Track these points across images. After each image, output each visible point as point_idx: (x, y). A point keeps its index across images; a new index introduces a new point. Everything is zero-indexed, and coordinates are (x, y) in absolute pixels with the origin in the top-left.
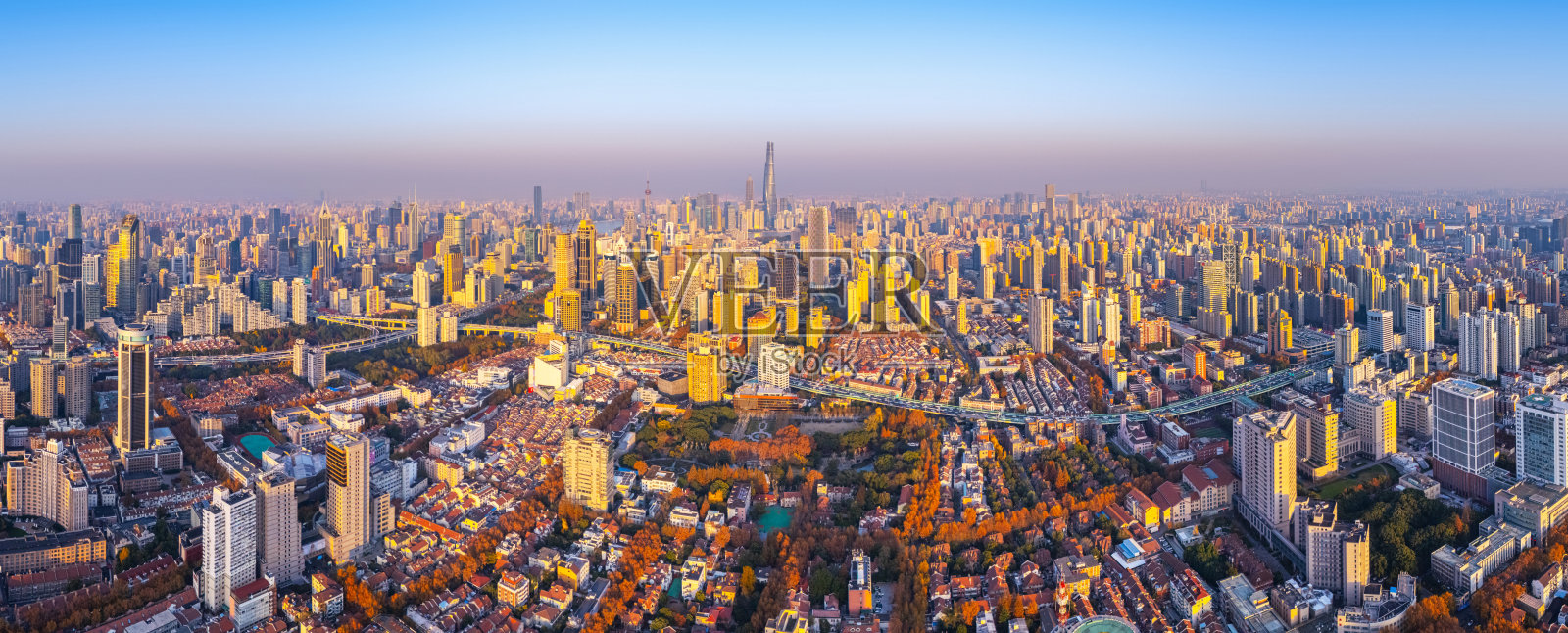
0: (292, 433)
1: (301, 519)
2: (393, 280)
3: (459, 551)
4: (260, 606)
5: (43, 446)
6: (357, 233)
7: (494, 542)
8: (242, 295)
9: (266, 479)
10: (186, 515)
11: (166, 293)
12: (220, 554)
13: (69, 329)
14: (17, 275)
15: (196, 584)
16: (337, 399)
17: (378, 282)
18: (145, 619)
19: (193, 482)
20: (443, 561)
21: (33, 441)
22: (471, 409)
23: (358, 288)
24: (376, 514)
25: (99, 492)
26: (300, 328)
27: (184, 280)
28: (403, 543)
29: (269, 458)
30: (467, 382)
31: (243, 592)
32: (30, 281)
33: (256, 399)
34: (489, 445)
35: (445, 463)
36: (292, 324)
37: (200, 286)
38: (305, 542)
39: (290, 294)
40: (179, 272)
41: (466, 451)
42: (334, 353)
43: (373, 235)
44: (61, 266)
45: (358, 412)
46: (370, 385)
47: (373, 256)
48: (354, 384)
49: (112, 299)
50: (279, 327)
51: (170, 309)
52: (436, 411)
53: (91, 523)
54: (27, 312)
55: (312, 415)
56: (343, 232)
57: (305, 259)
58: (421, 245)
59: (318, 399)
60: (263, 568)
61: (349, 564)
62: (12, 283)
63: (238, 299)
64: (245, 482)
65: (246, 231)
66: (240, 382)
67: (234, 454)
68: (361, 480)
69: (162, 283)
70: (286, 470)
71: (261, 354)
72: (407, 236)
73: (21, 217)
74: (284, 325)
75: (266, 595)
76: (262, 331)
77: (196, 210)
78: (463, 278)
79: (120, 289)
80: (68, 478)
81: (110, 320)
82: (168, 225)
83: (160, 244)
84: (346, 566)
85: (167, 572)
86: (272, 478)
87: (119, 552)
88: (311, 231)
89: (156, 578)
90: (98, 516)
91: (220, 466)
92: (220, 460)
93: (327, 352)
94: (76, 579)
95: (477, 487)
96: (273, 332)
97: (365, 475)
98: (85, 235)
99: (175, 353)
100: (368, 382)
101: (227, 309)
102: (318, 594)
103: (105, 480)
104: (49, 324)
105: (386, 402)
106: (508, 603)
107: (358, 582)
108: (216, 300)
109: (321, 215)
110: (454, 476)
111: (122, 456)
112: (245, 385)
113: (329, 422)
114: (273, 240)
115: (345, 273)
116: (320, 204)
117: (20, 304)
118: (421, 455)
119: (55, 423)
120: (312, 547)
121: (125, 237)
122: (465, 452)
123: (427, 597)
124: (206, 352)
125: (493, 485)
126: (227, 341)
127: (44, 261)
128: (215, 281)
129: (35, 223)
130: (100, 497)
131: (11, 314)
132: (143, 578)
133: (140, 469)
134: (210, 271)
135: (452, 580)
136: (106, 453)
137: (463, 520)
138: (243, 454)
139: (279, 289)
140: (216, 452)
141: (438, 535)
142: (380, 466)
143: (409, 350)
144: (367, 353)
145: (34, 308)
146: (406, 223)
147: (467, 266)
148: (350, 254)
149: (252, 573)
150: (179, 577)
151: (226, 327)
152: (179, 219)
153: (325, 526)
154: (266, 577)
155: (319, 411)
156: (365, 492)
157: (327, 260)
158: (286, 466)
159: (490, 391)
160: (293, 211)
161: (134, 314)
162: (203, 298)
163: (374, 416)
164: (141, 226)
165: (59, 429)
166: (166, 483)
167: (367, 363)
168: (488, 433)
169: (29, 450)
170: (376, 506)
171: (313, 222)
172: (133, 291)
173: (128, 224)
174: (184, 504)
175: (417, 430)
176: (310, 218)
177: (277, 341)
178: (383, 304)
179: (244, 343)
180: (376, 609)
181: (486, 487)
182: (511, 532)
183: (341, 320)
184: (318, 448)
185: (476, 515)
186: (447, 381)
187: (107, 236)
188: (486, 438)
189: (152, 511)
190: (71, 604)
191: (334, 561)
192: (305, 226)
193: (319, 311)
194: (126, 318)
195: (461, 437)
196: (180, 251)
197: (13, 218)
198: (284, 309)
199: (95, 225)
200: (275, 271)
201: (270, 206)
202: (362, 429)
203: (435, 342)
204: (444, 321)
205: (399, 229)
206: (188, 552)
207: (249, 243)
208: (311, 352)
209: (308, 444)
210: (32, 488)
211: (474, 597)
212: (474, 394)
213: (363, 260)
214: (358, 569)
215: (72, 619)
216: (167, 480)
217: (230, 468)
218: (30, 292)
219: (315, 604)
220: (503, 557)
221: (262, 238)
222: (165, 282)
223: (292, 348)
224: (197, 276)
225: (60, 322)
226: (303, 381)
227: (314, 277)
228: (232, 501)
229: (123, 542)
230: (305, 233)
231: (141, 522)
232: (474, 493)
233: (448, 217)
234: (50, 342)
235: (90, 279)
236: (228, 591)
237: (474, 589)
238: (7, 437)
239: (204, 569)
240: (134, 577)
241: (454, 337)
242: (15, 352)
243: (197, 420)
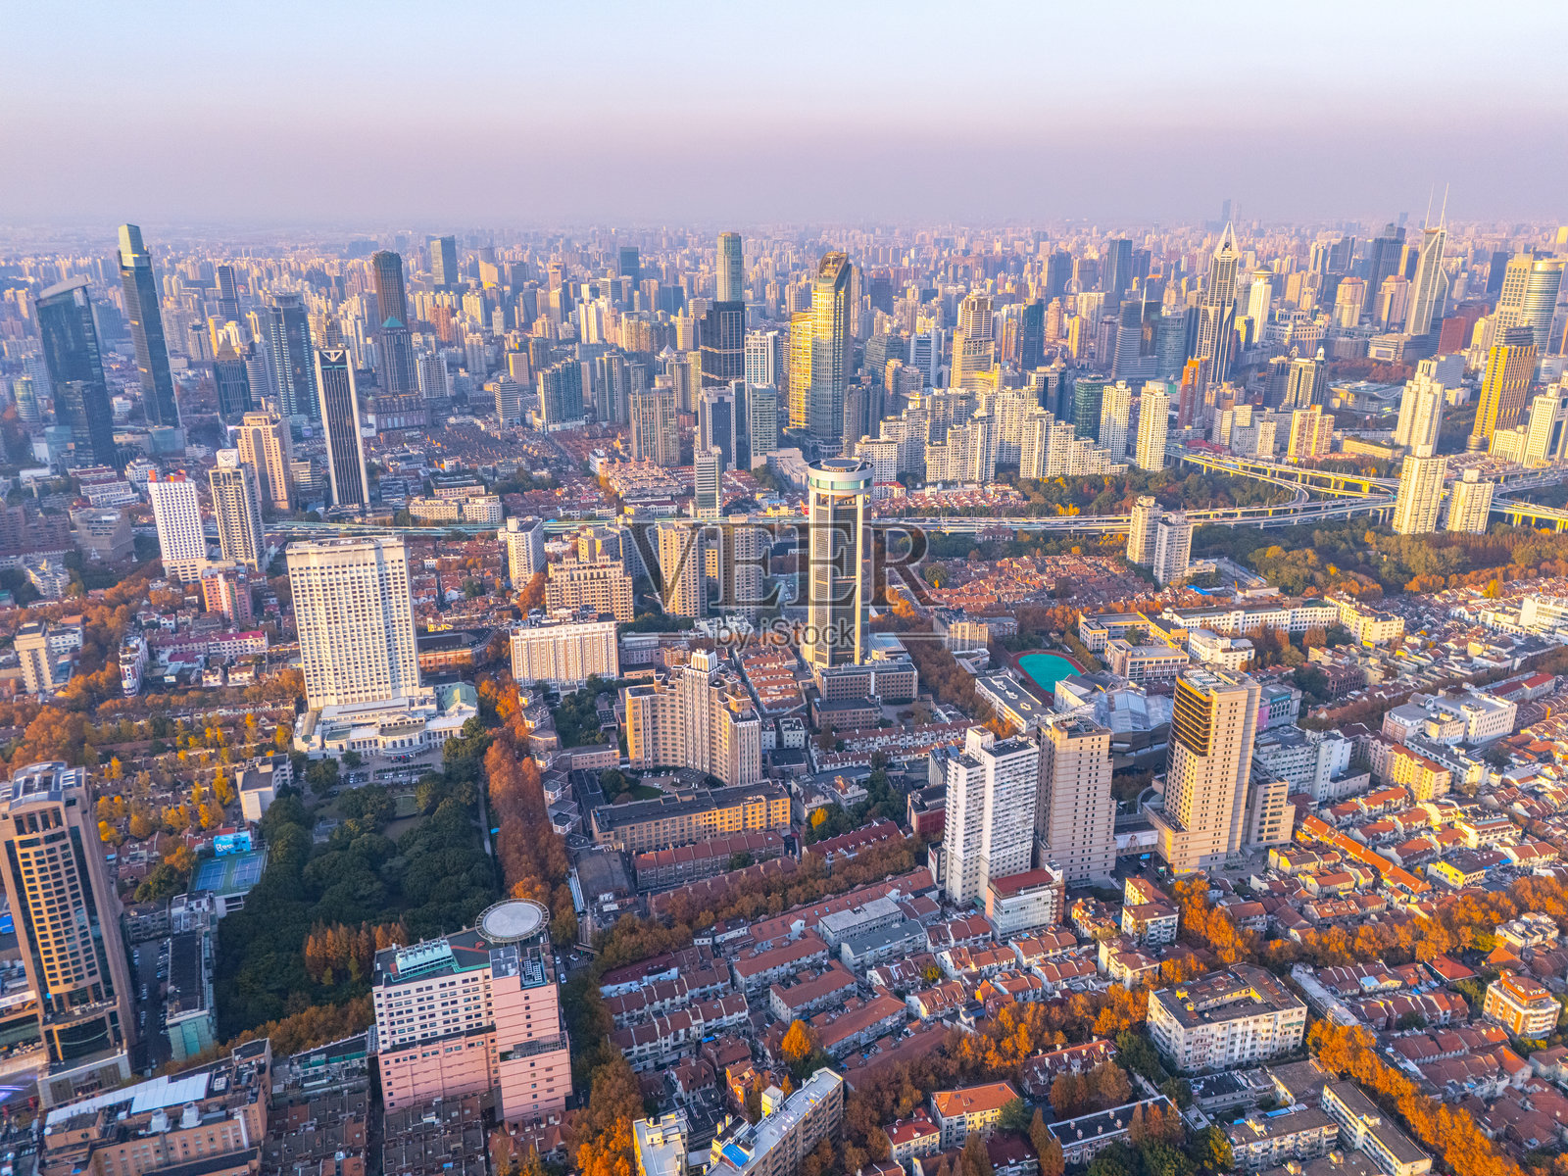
0: (1113, 655)
1: (1116, 794)
2: (1358, 394)
3: (1416, 909)
4: (1034, 907)
5: (684, 661)
6: (1291, 294)
7: (1494, 916)
8: (1040, 410)
9: (1060, 725)
10: (923, 765)
11: (898, 404)
12: (973, 826)
13: (724, 469)
14: (625, 371)
15: (932, 865)
16: (1205, 608)
17: (1321, 395)
18: (851, 907)
19: (933, 719)
20: (1381, 916)
21: (667, 654)
22: (1490, 671)
23: (1276, 406)
24: (1258, 811)
25: (778, 728)
26: (1149, 476)
27: (933, 380)
28: (1304, 867)
29: (1070, 695)
30: (1490, 618)
31: (1008, 884)
32: (650, 383)
33: (1052, 595)
34: (1519, 746)
35: (1412, 755)
36: (1133, 468)
37: (962, 391)
38: (1120, 829)
39: (1134, 412)
40: (923, 363)
41: (1465, 745)
42: (1210, 527)
43: (1326, 299)
44: (705, 353)
45: (1243, 636)
46: (1274, 592)
47: (1319, 344)
48: (1243, 587)
49: (798, 417)
50: (1107, 471)
51: (904, 434)
52: (1407, 660)
53: (765, 773)
54: (646, 440)
55: (1154, 630)
56: (1260, 289)
57: (1172, 342)
58: (1436, 325)
59: (1169, 605)
60: (1044, 854)
61: (1197, 876)
62: (618, 388)
63: (1032, 418)
64: (1023, 726)
65: (1058, 286)
66: (1024, 565)
67: (1006, 681)
68: (1236, 751)
69: (890, 386)
70: (1097, 715)
71: (1067, 518)
72: (1407, 302)
73: (629, 260)
74: (1116, 469)
75: (1046, 894)
76: (1074, 479)
77: (962, 244)
78: (1529, 401)
79: (814, 397)
80: (729, 709)
81: (796, 452)
82: (906, 274)
83: (889, 311)
84: (1191, 878)
85: (886, 845)
86: (1069, 724)
87: (811, 814)
88: (1191, 286)
89: (869, 852)
90: (776, 763)
91: (981, 698)
92: (980, 688)
93: (1200, 523)
94: (742, 853)
95: (1475, 813)
96: (1095, 483)
97: (1244, 744)
98: (749, 294)
99: (910, 512)
100: (1271, 585)
101: (1010, 435)
102: (1135, 908)
103: (788, 711)
104: (687, 460)
105: (1304, 627)
106: (1504, 1024)
107: (1210, 906)
108: (990, 419)
109: (1218, 253)
110: (1431, 784)
111: (816, 675)
112: (1034, 571)
113: (1185, 647)
114: (1111, 304)
115: (1254, 374)
116: (1218, 229)
117: (634, 424)
118: (1363, 732)
119: (703, 625)
120: (1133, 839)
121: (823, 298)
122: (1459, 746)
123: (1337, 961)
124: (968, 512)
125: (1514, 818)
126: (1005, 494)
127: (674, 346)
128: (990, 383)
129: (654, 271)
130: (779, 735)
131: (617, 444)
132: (849, 851)
133: (846, 695)
134: (982, 364)
135: (1395, 950)
136: (790, 669)
137: (1434, 861)
138: (1022, 682)
139: (1115, 401)
140: (975, 676)
141: (1375, 870)
142: (1273, 733)
143: (1369, 537)
144: (1276, 533)
145: (659, 432)
146: (1410, 274)
147: (1543, 377)
148: (1269, 335)
149: (1026, 861)
150: (905, 852)
151: (1006, 470)
152: (927, 261)
153: (1160, 811)
154: (1048, 869)
155: (1167, 626)
156: (1240, 771)
157: (1218, 346)
158: (1098, 710)
159: (1543, 645)
160: (1158, 245)
161: (838, 441)
162: (965, 414)
163: (1277, 649)
164: (855, 276)
165: (710, 634)
166: (888, 717)
167: (1273, 551)
168: (1520, 724)
169: (661, 669)
170: (1260, 798)
171: (1199, 267)
172: (837, 400)
173: (831, 272)
174: (917, 749)
175: (1362, 687)
176: (1193, 259)
177: (1100, 498)
178: (1326, 442)
179: (1037, 498)
180: (1238, 952)
181: (1496, 818)
182: (1538, 911)
183: (1232, 466)
184: (1159, 686)
185: (1465, 860)
186: (1445, 608)
187: (790, 296)
188: (1515, 732)
189: (864, 757)
190: (737, 886)
191: (1169, 867)
192: (1179, 276)
193: (1190, 445)
194: (824, 449)
195: (1457, 718)
196: (927, 325)
197: (614, 262)
198: (1123, 439)
199: (769, 274)
200: (1109, 366)
201: (1110, 234)
202: (1248, 667)
203: (1430, 528)
204: (1462, 490)
205: (1389, 286)
206: (921, 820)
207: (1062, 310)
208: (1165, 522)
209: (1139, 675)
210: (669, 725)
211: (1433, 990)
212: (1504, 644)
213: (1295, 350)
214: (1213, 887)
215: (738, 907)
216: (890, 713)
217: (997, 702)
218: (651, 404)
219: (1128, 921)
220: (1510, 947)
221: (1088, 301)
222: (896, 382)
223: (1128, 511)
224: (956, 372)
225: (707, 454)
226: (1144, 574)
227: (1187, 379)
228: (998, 751)
229: (818, 801)
230: (1179, 291)
231: (846, 773)
232: (1467, 822)
233: (1519, 262)
234: (690, 492)
235: (758, 378)
236: (984, 880)
237: (1437, 978)
238: (621, 648)
239: (947, 845)
240: (834, 850)
241: (1480, 524)
242: (630, 510)
243: (945, 624)
